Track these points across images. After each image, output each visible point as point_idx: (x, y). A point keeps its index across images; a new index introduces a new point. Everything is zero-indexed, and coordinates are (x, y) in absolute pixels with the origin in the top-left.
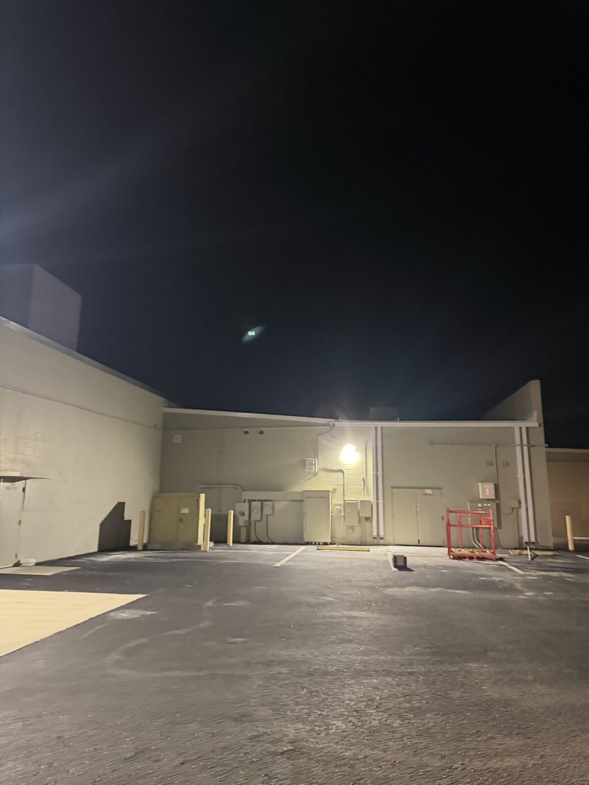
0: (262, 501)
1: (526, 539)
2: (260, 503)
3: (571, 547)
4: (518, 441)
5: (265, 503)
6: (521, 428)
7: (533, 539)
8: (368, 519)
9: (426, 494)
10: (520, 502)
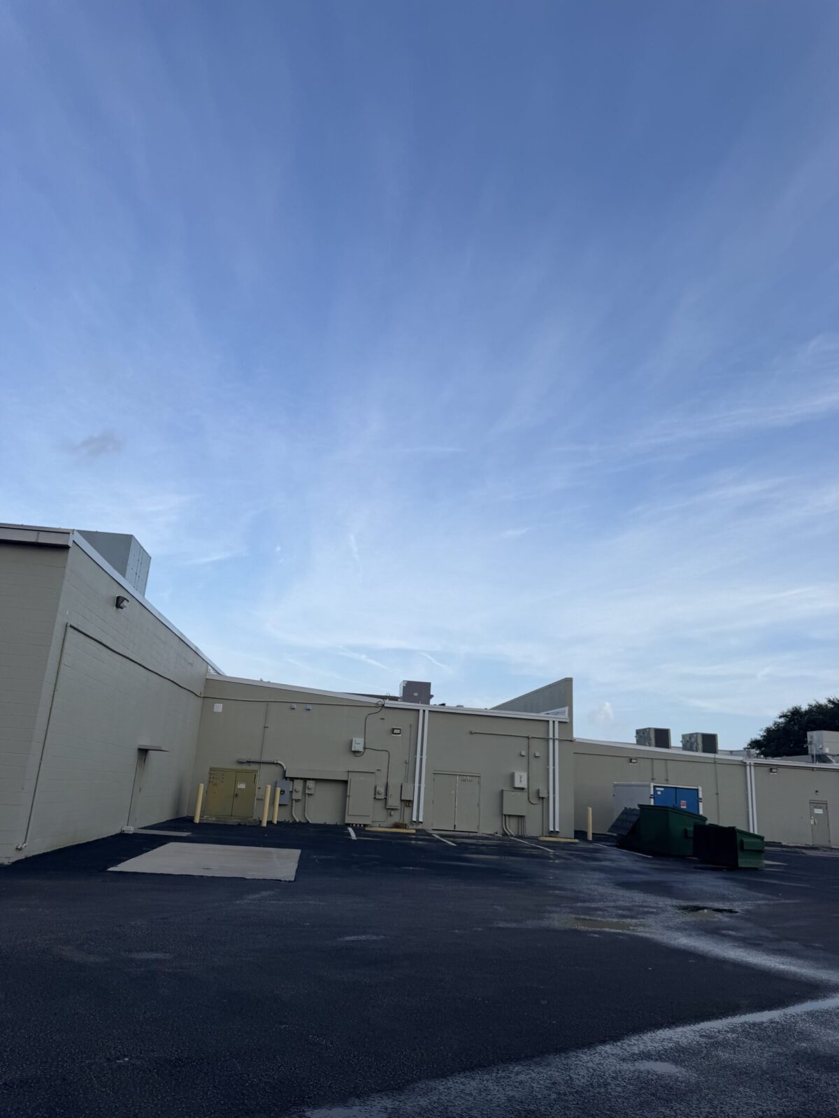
0: (305, 780)
1: (551, 829)
2: (302, 781)
3: (590, 837)
4: (551, 736)
5: (308, 781)
6: (554, 722)
7: (557, 829)
8: (409, 803)
9: (464, 781)
10: (548, 793)
